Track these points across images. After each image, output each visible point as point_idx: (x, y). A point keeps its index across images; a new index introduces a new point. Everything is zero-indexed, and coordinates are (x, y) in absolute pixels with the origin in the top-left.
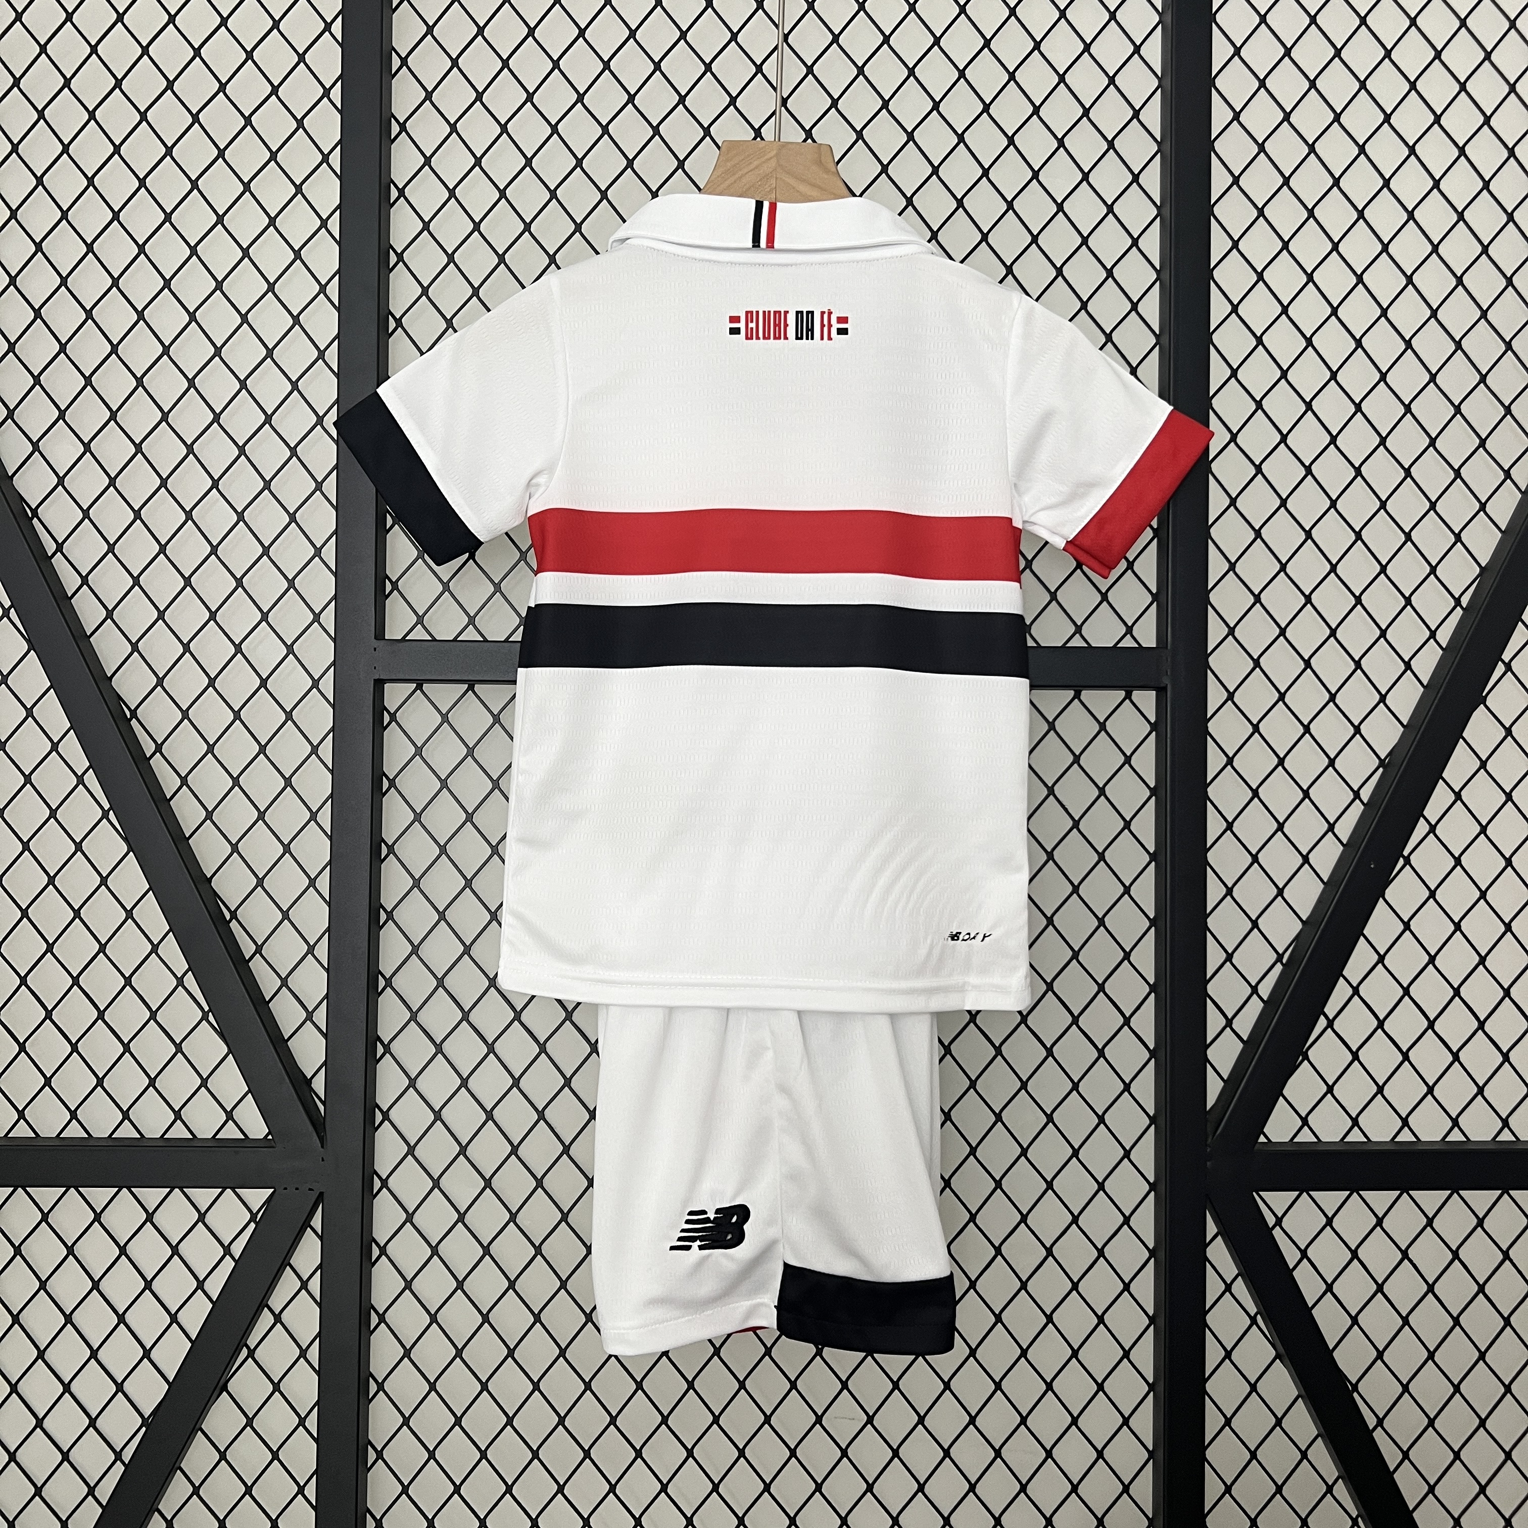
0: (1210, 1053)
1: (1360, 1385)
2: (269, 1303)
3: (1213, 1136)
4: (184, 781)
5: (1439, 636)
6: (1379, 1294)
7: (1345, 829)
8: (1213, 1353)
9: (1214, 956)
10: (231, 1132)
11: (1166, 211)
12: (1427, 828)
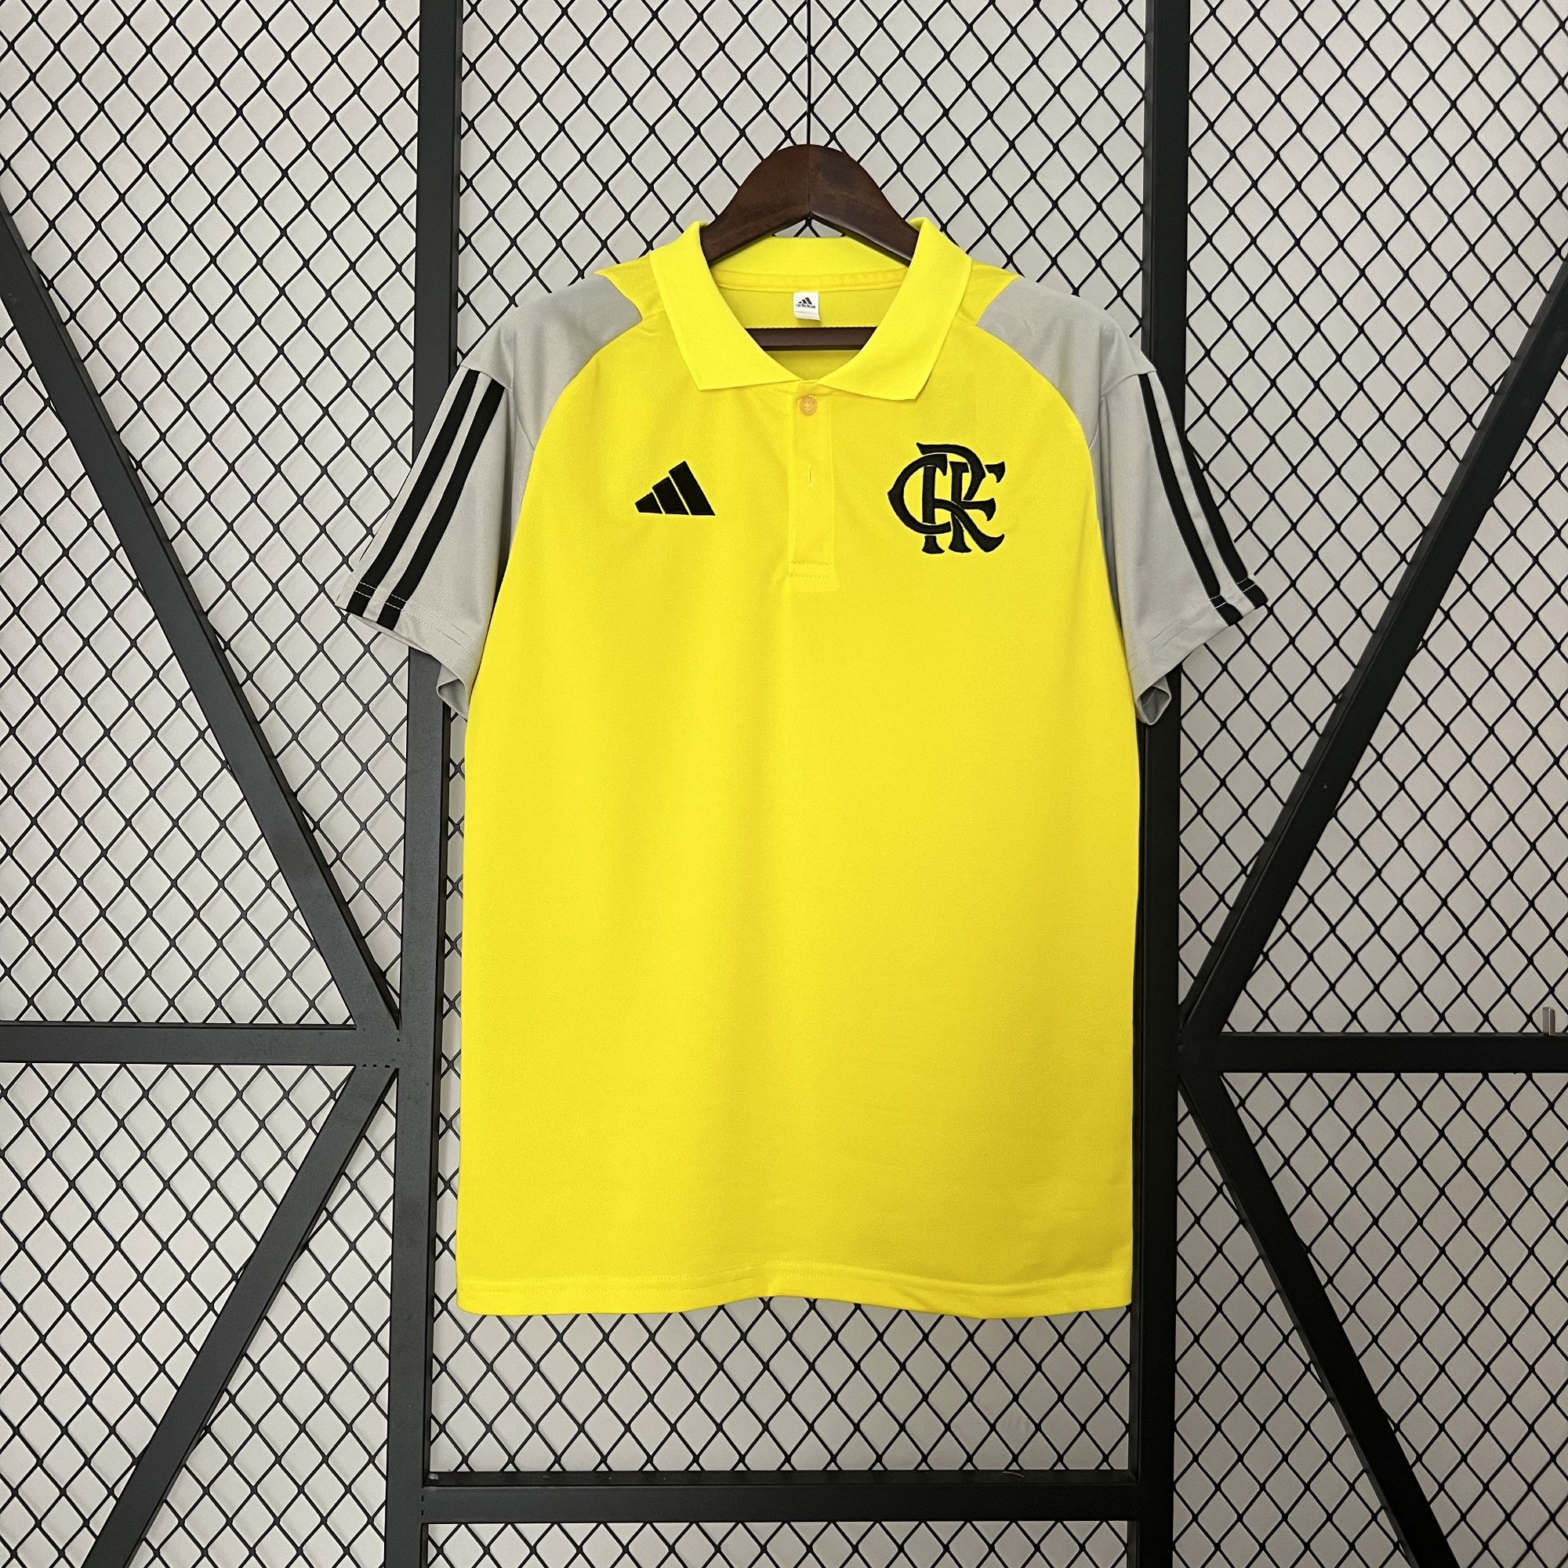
0: (1182, 953)
1: (1314, 1249)
2: (346, 1171)
3: (1185, 1022)
4: (273, 706)
5: (1386, 588)
6: (1331, 1167)
7: (1302, 757)
8: (1184, 1219)
9: (1186, 868)
10: (314, 1019)
11: (1149, 209)
12: (1375, 756)
